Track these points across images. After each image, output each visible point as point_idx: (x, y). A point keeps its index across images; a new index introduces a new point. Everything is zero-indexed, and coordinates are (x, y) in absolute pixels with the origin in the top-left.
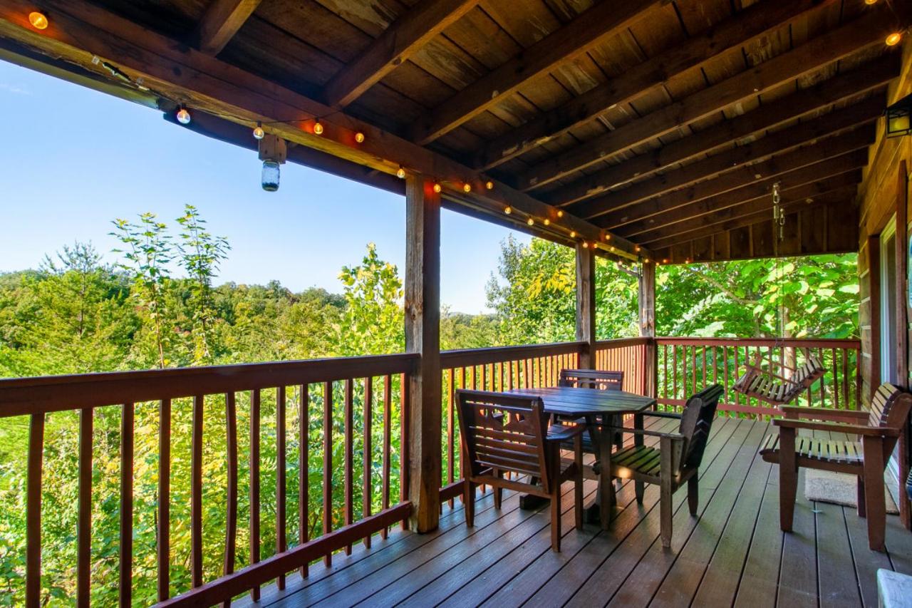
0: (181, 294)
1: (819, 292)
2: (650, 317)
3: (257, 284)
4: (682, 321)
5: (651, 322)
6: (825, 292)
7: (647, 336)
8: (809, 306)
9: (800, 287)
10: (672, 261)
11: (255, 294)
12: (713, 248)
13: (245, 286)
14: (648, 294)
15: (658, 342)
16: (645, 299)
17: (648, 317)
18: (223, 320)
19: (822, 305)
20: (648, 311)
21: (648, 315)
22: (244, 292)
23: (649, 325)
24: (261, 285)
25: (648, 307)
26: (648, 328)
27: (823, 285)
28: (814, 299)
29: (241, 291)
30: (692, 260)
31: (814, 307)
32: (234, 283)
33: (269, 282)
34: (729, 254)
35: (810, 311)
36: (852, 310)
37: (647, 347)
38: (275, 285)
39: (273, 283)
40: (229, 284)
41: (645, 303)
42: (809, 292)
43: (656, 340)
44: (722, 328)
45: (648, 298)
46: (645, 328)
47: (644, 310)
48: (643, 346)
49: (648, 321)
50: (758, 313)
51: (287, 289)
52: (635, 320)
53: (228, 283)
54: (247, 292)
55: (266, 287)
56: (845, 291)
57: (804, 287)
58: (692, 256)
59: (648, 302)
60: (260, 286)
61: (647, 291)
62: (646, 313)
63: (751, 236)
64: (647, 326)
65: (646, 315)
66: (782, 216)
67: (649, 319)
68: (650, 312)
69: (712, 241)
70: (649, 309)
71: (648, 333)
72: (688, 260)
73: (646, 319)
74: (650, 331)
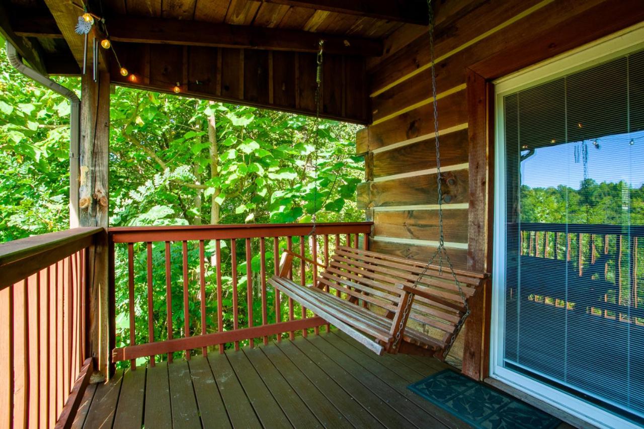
2: (99, 185)
5: (100, 196)
6: (275, 176)
7: (92, 226)
12: (219, 77)
14: (95, 137)
15: (113, 238)
16: (87, 145)
17: (93, 187)
20: (93, 172)
21: (94, 180)
23: (95, 201)
25: (94, 164)
26: (94, 209)
34: (242, 92)
37: (92, 250)
41: (87, 155)
46: (86, 209)
47: (84, 169)
52: (46, 197)
58: (185, 81)
59: (95, 153)
61: (92, 129)
62: (90, 176)
63: (271, 73)
64: (90, 205)
65: (90, 181)
66: (321, 53)
67: (96, 190)
68: (98, 174)
69: (219, 65)
70: (97, 168)
71: (93, 219)
72: (178, 87)
73: (89, 189)
74: (99, 215)
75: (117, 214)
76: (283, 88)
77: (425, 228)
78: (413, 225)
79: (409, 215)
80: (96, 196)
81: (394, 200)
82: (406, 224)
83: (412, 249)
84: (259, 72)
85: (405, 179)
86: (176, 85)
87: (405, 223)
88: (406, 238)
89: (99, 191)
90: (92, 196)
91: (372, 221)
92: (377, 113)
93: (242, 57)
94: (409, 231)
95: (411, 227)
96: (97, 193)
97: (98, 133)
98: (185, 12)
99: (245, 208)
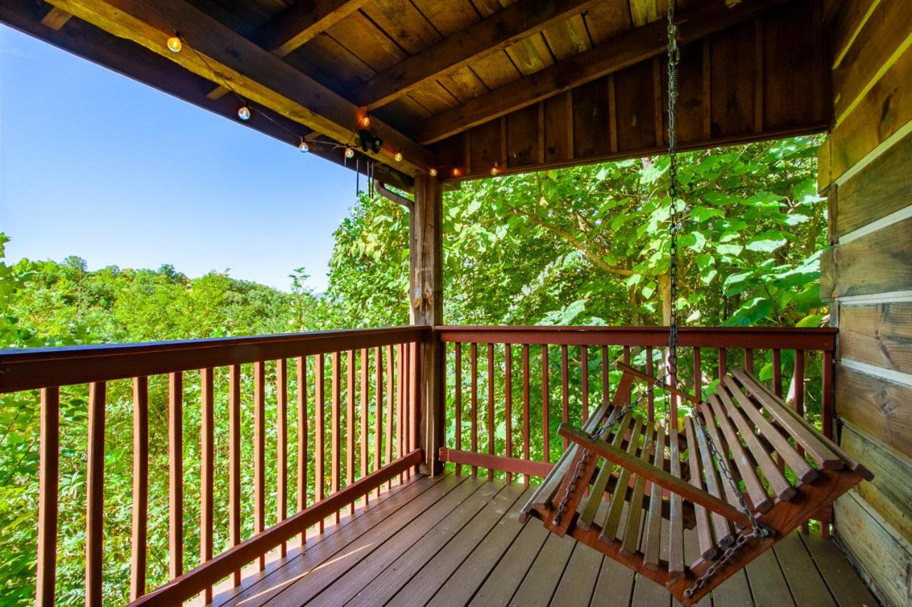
0: (45, 279)
1: (721, 250)
2: (427, 285)
3: (146, 268)
4: (520, 298)
5: (428, 295)
6: (728, 249)
7: (422, 324)
8: (706, 272)
9: (694, 241)
10: (468, 171)
11: (144, 279)
12: (541, 140)
13: (132, 270)
14: (424, 239)
15: (444, 336)
17: (423, 287)
18: (101, 308)
19: (724, 269)
20: (423, 273)
21: (423, 281)
22: (129, 277)
23: (425, 301)
24: (151, 269)
25: (424, 266)
26: (424, 308)
27: (727, 238)
28: (712, 261)
29: (125, 276)
30: (504, 165)
31: (713, 273)
32: (118, 267)
33: (160, 266)
34: (571, 149)
35: (707, 280)
36: (772, 277)
37: (422, 347)
38: (168, 271)
39: (166, 268)
40: (111, 268)
41: (419, 257)
42: (706, 250)
43: (439, 333)
44: (583, 309)
45: (423, 247)
46: (418, 308)
47: (417, 272)
48: (413, 345)
49: (423, 295)
50: (633, 286)
51: (183, 275)
53: (108, 267)
54: (133, 278)
55: (156, 272)
56: (755, 250)
57: (700, 242)
58: (504, 158)
59: (424, 255)
60: (149, 271)
61: (422, 232)
62: (421, 276)
63: (612, 108)
64: (421, 305)
65: (421, 281)
66: (675, 46)
67: (425, 290)
68: (427, 274)
69: (541, 125)
70: (426, 269)
71: (423, 318)
72: (496, 167)
73: (421, 290)
74: (427, 313)
75: (510, 313)
76: (634, 123)
77: (907, 345)
78: (889, 338)
79: (884, 315)
80: (425, 295)
81: (863, 282)
82: (879, 335)
83: (891, 392)
84: (595, 114)
85: (876, 233)
86: (494, 166)
87: (877, 332)
88: (881, 365)
89: (427, 291)
90: (422, 295)
91: (836, 326)
92: (841, 100)
93: (569, 103)
94: (884, 348)
95: (886, 342)
96: (426, 293)
97: (426, 235)
98: (474, 88)
99: (685, 303)
